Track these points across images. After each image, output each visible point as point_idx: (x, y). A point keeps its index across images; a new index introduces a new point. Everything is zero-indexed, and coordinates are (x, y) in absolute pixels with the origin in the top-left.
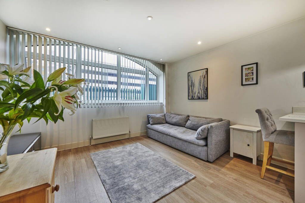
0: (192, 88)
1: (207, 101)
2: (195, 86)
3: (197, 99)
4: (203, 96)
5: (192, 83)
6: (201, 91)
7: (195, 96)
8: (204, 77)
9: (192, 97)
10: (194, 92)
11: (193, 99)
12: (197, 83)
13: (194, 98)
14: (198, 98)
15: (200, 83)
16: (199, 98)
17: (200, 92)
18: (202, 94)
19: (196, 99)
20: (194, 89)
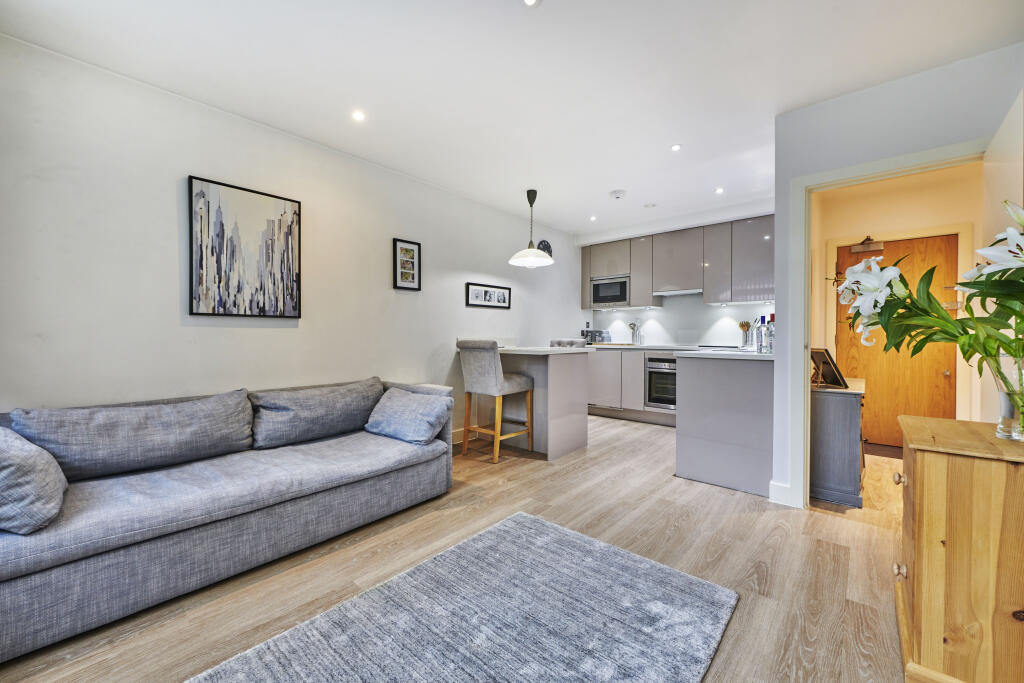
0: (218, 262)
1: (297, 326)
2: (237, 254)
3: (252, 316)
4: (281, 304)
5: (221, 235)
6: (271, 286)
7: (240, 301)
8: (285, 229)
9: (221, 303)
10: (234, 283)
11: (223, 311)
12: (251, 246)
13: (235, 311)
14: (256, 311)
15: (269, 248)
16: (262, 313)
17: (269, 285)
18: (275, 295)
19: (245, 316)
20: (236, 266)
